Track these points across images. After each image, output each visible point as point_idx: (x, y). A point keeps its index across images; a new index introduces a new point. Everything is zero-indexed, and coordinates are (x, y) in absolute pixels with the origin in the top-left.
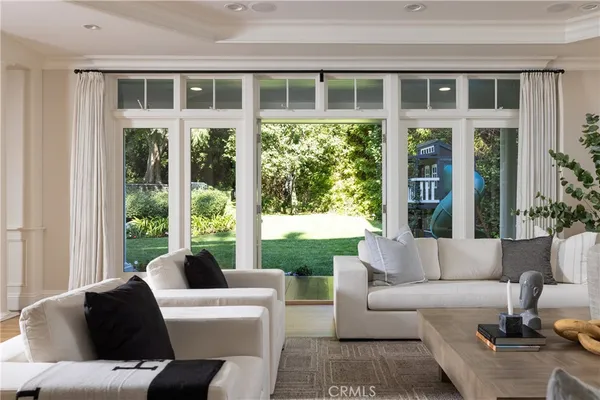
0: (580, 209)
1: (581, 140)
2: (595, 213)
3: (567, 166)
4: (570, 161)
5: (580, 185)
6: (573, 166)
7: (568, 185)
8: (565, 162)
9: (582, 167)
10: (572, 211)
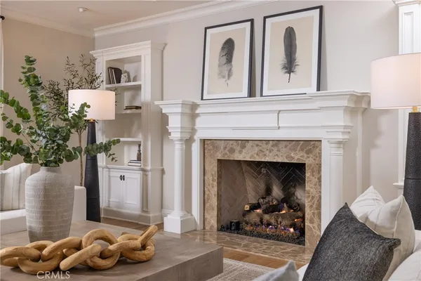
0: (19, 142)
1: (20, 80)
2: (32, 147)
3: (7, 103)
4: (10, 98)
5: (19, 120)
6: (13, 103)
7: (8, 120)
8: (5, 99)
9: (21, 105)
10: (12, 145)
